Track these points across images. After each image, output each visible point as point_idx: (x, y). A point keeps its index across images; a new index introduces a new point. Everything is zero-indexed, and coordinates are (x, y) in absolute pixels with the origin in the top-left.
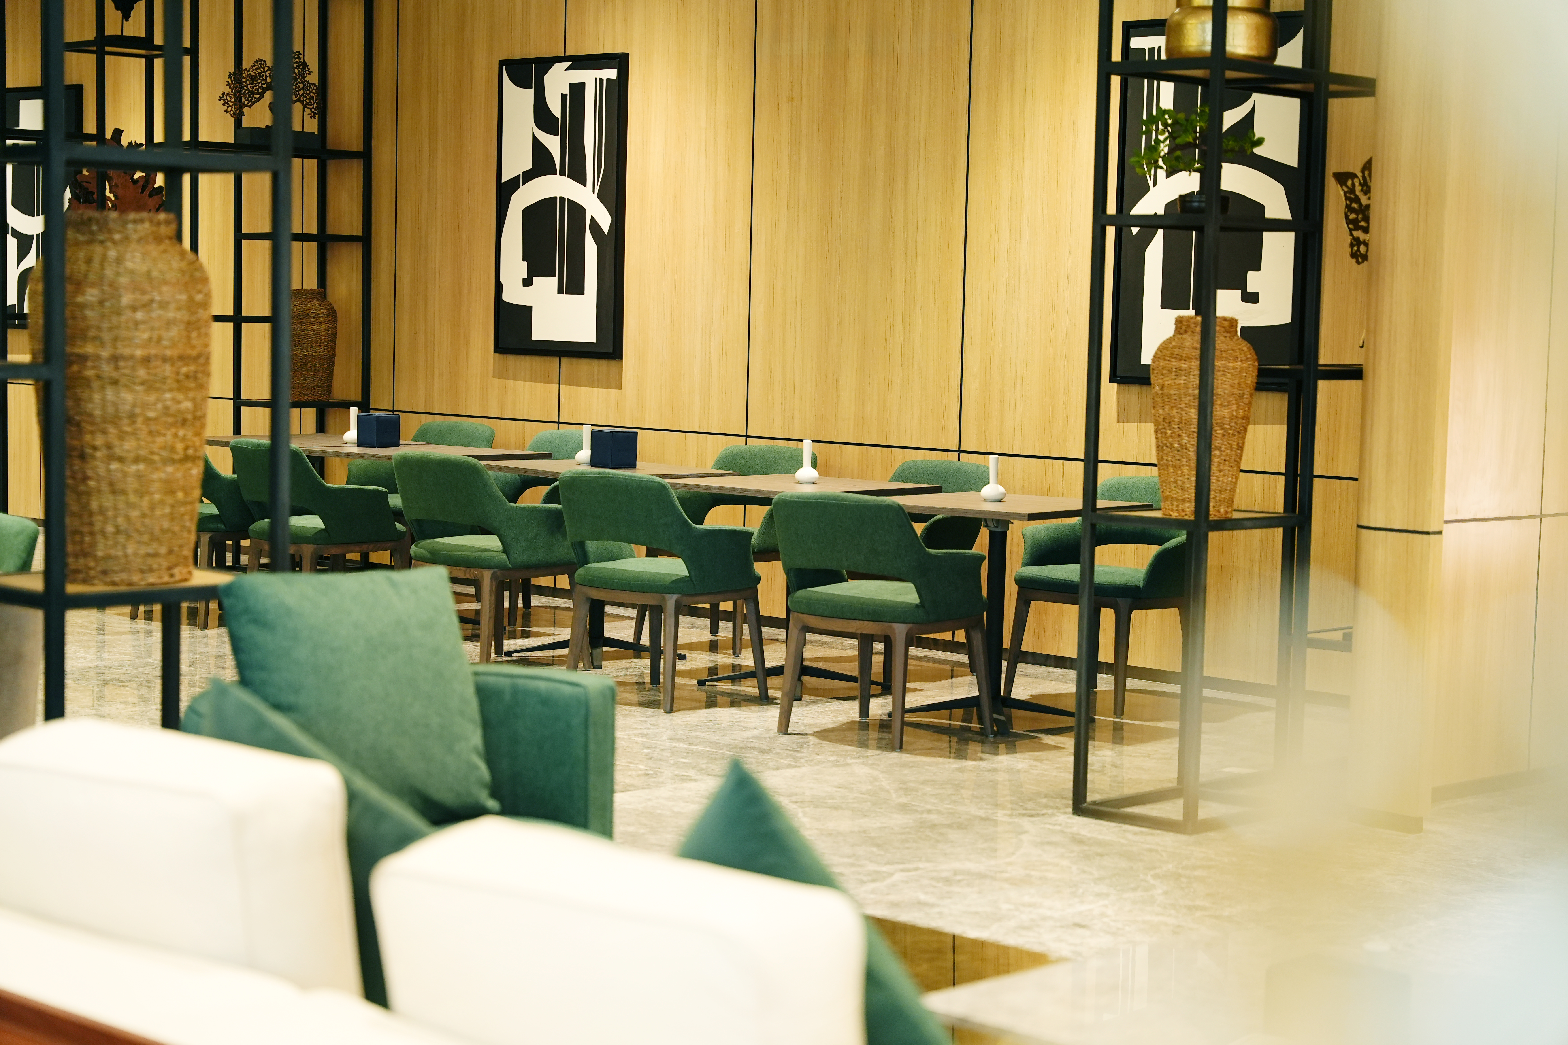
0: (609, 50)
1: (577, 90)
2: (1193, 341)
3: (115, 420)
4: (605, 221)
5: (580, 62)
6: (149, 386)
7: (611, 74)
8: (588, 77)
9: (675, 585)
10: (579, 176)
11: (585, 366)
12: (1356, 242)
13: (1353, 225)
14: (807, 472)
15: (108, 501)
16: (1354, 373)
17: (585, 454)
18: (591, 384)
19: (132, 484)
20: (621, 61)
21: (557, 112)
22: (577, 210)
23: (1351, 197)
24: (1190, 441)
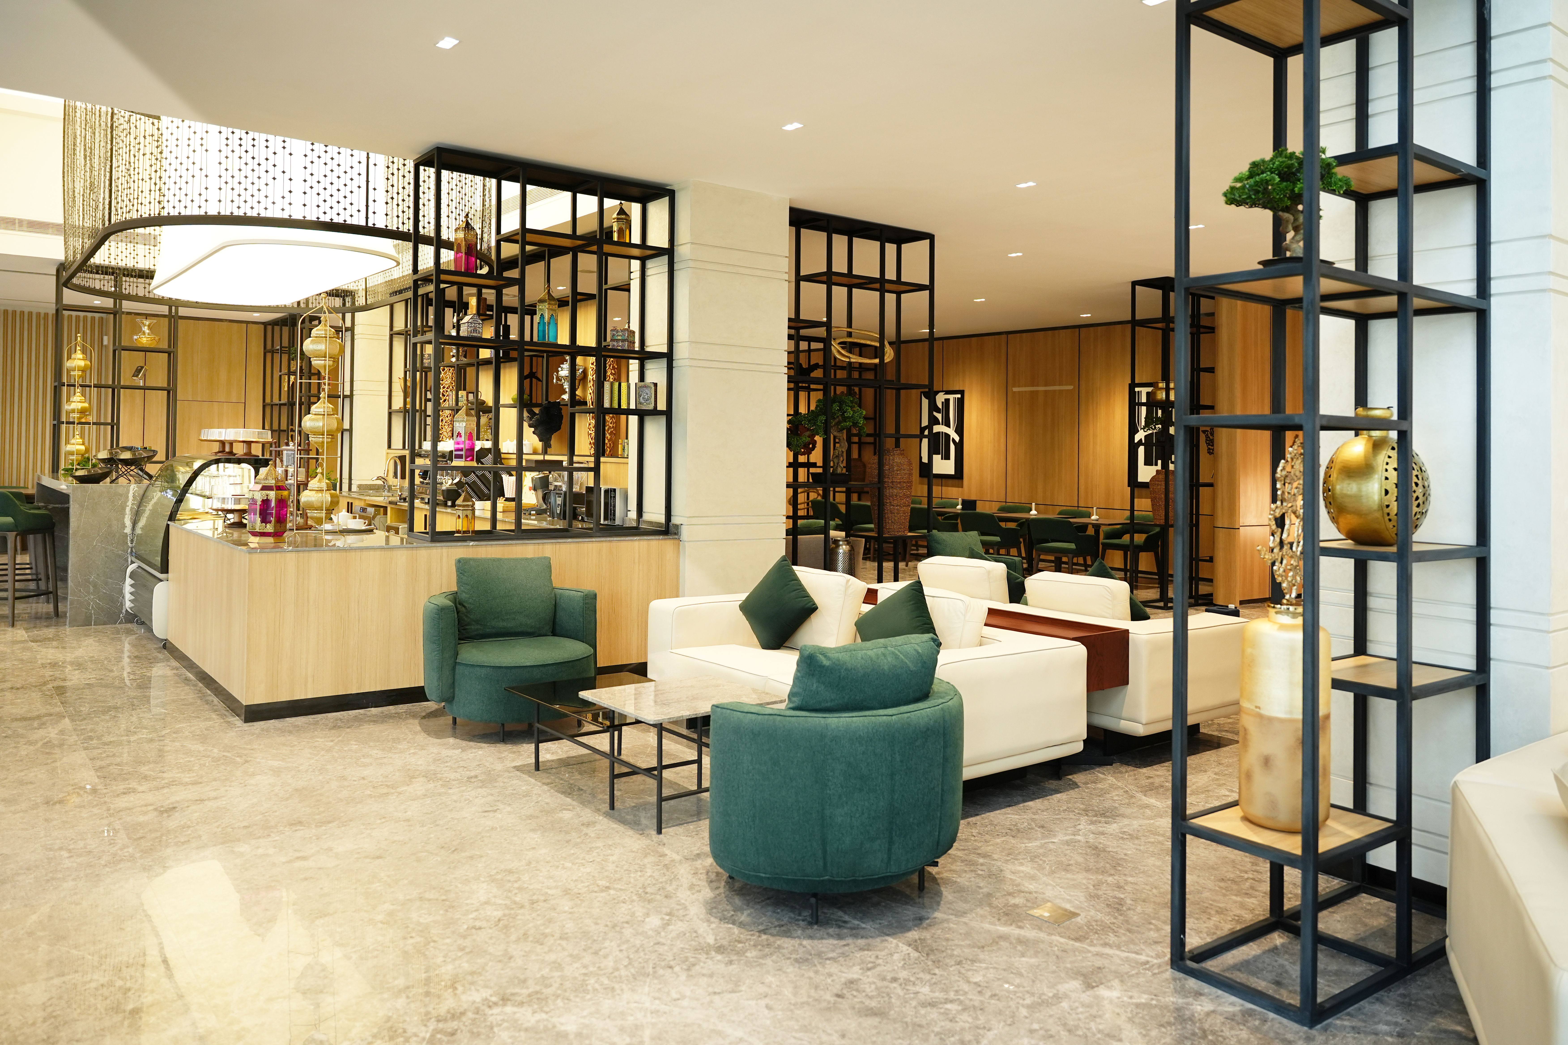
0: (957, 389)
1: (947, 401)
2: (1162, 477)
3: (892, 496)
4: (957, 439)
5: (948, 392)
6: (900, 489)
7: (959, 396)
8: (951, 397)
9: (997, 543)
10: (948, 425)
11: (950, 481)
12: (1209, 449)
13: (1208, 444)
14: (1034, 512)
15: (890, 515)
16: (1211, 485)
17: (959, 507)
18: (953, 486)
19: (896, 511)
20: (962, 392)
21: (940, 407)
22: (947, 436)
23: (1207, 437)
24: (1162, 503)
